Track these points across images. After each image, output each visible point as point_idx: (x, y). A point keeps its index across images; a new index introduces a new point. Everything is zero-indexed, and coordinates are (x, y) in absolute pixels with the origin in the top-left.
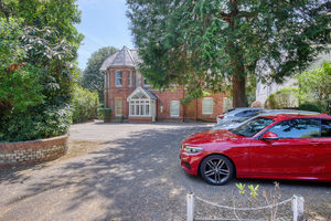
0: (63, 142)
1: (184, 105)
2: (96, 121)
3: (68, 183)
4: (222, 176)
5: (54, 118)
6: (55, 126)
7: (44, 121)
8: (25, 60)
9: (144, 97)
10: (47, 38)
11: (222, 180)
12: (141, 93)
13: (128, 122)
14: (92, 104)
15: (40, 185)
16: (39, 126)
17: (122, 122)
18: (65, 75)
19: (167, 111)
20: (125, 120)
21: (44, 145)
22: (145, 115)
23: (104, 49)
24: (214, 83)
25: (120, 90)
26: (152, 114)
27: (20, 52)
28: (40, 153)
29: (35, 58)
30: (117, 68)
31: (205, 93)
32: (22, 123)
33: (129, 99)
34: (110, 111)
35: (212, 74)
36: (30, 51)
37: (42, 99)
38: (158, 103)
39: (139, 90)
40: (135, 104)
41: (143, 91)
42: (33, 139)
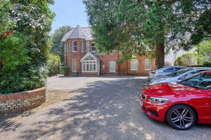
0: (43, 93)
1: (119, 64)
2: (59, 75)
3: (55, 130)
4: (186, 122)
5: (36, 74)
6: (37, 81)
7: (29, 76)
8: (15, 29)
9: (92, 59)
10: (32, 13)
11: (186, 126)
12: (90, 56)
13: (81, 76)
14: (56, 63)
15: (30, 131)
16: (25, 81)
17: (77, 76)
18: (43, 42)
19: (107, 68)
20: (79, 74)
21: (30, 96)
22: (93, 71)
23: (63, 27)
24: (140, 49)
25: (75, 54)
26: (97, 70)
27: (11, 22)
28: (27, 102)
29: (22, 28)
30: (73, 39)
31: (133, 56)
32: (12, 78)
33: (82, 60)
34: (69, 68)
35: (139, 44)
36: (18, 21)
37: (27, 60)
38: (101, 63)
39: (88, 54)
40: (86, 64)
41: (91, 55)
42: (21, 91)
